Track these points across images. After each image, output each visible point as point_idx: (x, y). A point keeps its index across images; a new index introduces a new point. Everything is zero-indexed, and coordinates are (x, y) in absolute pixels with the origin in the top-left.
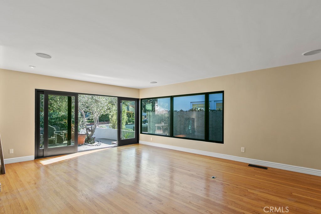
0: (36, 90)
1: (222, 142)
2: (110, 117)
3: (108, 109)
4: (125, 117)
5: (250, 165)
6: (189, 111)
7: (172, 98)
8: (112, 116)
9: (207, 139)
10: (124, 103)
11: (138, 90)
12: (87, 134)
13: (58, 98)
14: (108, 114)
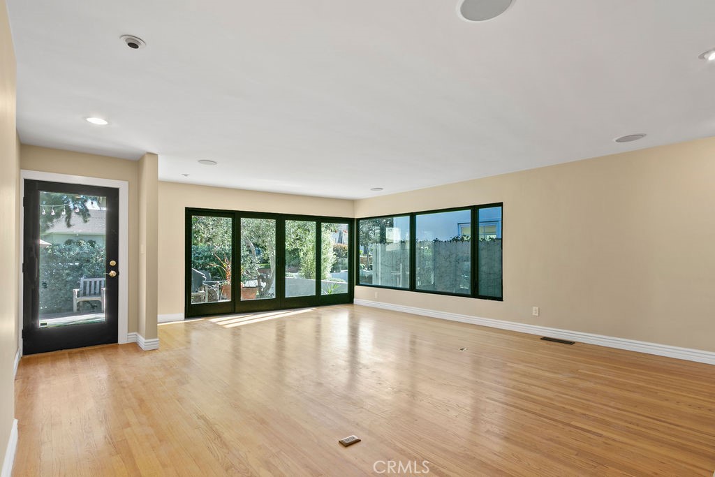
0: (186, 208)
1: (501, 299)
2: (301, 254)
3: (297, 239)
4: (329, 256)
5: (545, 339)
6: (450, 241)
7: (413, 216)
8: (306, 254)
9: (475, 293)
10: (326, 227)
11: (353, 202)
12: (259, 286)
13: (210, 220)
14: (298, 249)
